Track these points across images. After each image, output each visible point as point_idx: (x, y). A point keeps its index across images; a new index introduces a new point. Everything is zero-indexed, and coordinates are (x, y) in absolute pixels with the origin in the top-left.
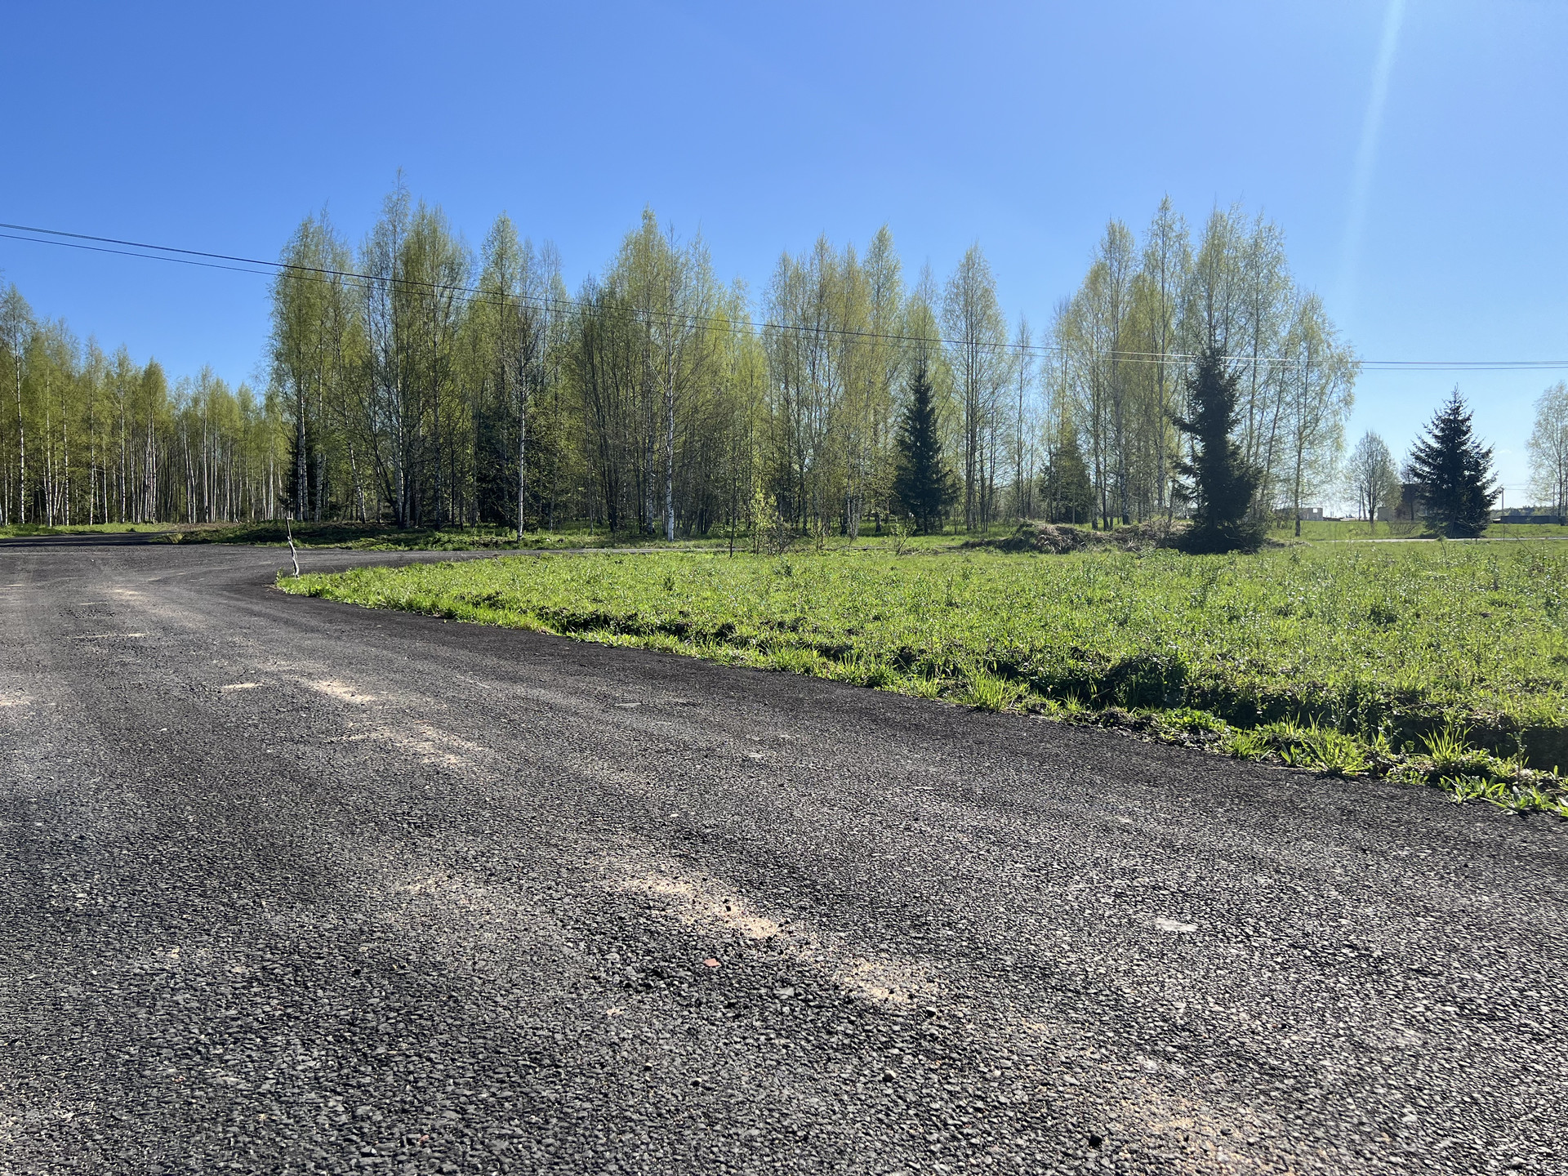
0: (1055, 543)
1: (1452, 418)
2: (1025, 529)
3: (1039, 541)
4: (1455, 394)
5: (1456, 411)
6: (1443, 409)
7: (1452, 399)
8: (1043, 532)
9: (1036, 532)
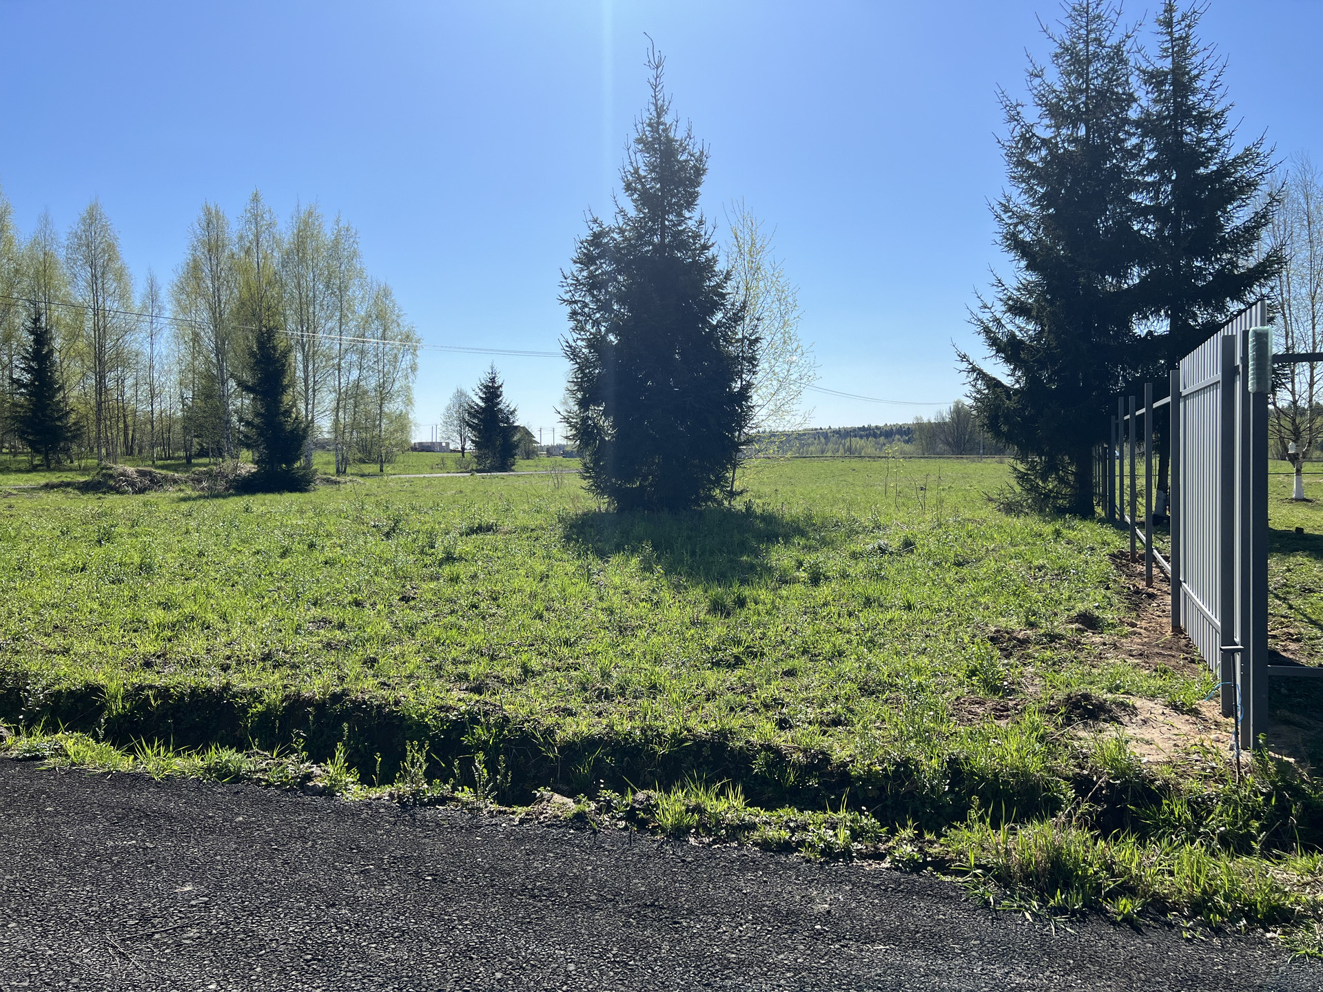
0: (132, 484)
1: (490, 385)
2: (104, 471)
3: (117, 483)
4: (492, 368)
5: (493, 380)
6: (484, 378)
7: (490, 372)
8: (122, 474)
9: (115, 474)
